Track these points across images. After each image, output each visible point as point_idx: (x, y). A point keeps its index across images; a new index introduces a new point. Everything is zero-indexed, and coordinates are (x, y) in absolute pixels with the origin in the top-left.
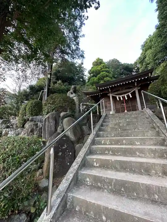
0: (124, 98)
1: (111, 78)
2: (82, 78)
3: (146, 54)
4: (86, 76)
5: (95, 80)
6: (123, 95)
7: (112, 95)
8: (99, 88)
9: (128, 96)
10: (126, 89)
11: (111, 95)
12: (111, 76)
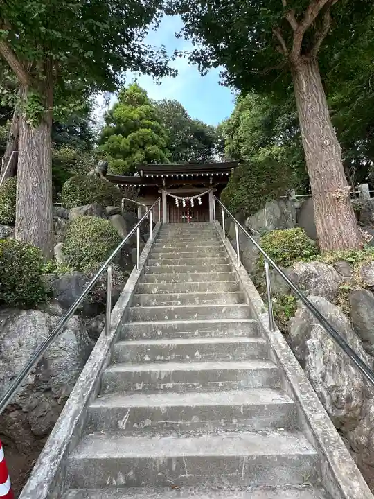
0: (188, 202)
1: (163, 149)
2: (84, 126)
3: (241, 117)
4: (94, 122)
5: (122, 144)
6: (187, 198)
7: (167, 193)
8: (144, 173)
9: (196, 201)
10: (194, 186)
11: (164, 193)
12: (164, 144)
